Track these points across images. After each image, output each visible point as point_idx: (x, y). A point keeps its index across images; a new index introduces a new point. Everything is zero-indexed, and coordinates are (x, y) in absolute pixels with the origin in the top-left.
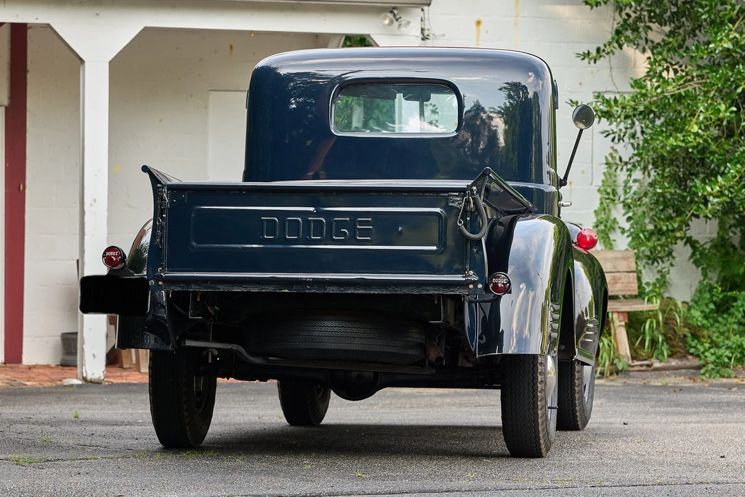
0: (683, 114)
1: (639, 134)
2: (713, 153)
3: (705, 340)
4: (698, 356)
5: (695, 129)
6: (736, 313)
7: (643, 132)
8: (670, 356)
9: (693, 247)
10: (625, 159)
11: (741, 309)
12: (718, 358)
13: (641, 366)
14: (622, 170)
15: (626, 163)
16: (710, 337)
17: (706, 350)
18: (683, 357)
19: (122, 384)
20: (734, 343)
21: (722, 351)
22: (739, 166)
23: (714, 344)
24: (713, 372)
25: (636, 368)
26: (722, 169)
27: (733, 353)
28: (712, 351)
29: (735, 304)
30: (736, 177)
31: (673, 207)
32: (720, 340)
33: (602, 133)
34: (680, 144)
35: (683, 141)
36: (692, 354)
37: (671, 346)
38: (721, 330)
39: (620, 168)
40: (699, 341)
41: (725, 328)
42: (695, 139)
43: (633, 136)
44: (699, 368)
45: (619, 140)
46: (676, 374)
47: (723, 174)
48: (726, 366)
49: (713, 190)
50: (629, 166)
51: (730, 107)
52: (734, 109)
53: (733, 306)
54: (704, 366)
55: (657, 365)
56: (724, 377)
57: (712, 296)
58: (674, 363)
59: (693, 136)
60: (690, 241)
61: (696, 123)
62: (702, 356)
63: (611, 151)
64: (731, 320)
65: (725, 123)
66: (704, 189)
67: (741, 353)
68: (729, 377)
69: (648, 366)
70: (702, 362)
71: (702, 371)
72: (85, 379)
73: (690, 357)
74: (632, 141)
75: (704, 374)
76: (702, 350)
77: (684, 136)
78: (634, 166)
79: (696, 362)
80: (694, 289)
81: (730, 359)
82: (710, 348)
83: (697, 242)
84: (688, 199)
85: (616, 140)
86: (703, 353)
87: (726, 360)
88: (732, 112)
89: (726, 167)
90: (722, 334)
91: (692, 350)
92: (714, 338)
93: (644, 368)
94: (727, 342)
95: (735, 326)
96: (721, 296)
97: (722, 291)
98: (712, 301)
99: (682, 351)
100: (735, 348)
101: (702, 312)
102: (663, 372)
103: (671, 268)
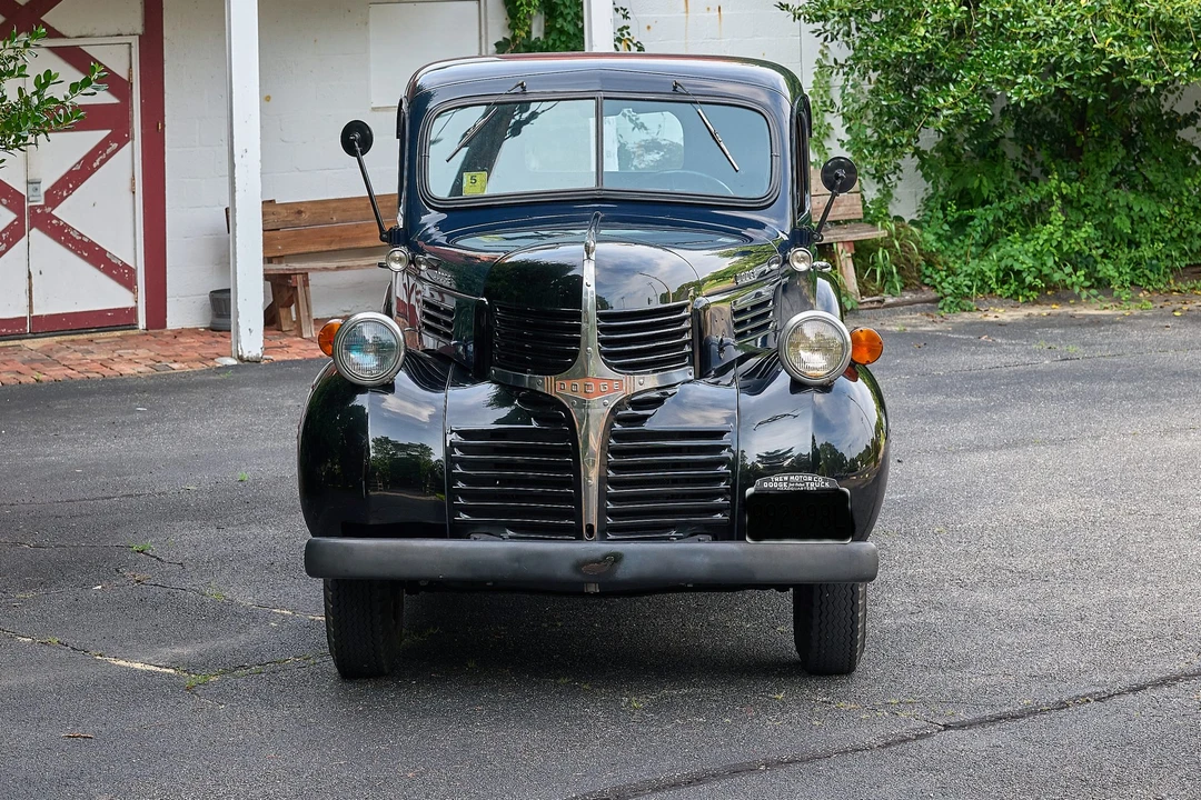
0: (906, 14)
1: (854, 31)
2: (942, 58)
3: (940, 268)
4: (935, 287)
5: (922, 32)
6: (974, 234)
7: (858, 29)
8: (903, 289)
9: (921, 158)
10: (841, 61)
11: (979, 229)
12: (957, 289)
13: (872, 302)
14: (837, 73)
15: (842, 66)
16: (945, 263)
17: (943, 280)
18: (918, 289)
19: (284, 362)
20: (973, 269)
21: (960, 279)
22: (973, 73)
23: (952, 272)
24: (953, 306)
25: (866, 306)
26: (954, 76)
27: (972, 281)
28: (949, 279)
29: (971, 223)
30: (970, 86)
31: (899, 118)
32: (957, 266)
33: (813, 32)
34: (907, 50)
35: (910, 47)
36: (927, 285)
37: (904, 277)
38: (958, 254)
39: (835, 71)
40: (934, 268)
41: (962, 252)
42: (923, 44)
43: (848, 34)
44: (937, 300)
45: (832, 40)
46: (911, 310)
47: (955, 82)
48: (966, 296)
49: (947, 103)
50: (846, 69)
51: (960, 6)
52: (965, 8)
53: (970, 226)
54: (942, 298)
55: (889, 300)
56: (965, 311)
57: (945, 216)
58: (908, 296)
59: (920, 41)
60: (917, 152)
61: (923, 25)
62: (939, 287)
63: (821, 47)
64: (968, 242)
65: (955, 25)
66: (936, 101)
67: (982, 280)
68: (970, 311)
69: (878, 301)
70: (940, 295)
71: (940, 305)
72: (240, 358)
73: (925, 288)
74: (846, 39)
75: (942, 309)
76: (939, 280)
77: (910, 41)
78: (851, 69)
79: (933, 294)
80: (919, 198)
81: (970, 288)
82: (947, 277)
83: (925, 152)
84: (917, 109)
85: (829, 40)
86: (940, 283)
87: (966, 290)
88: (961, 13)
89: (958, 74)
90: (959, 258)
91: (927, 281)
92: (951, 265)
93: (875, 305)
94: (965, 268)
95: (973, 249)
96: (956, 216)
97: (957, 210)
98: (946, 222)
99: (917, 283)
100: (975, 276)
101: (935, 234)
102: (897, 308)
103: (898, 182)
